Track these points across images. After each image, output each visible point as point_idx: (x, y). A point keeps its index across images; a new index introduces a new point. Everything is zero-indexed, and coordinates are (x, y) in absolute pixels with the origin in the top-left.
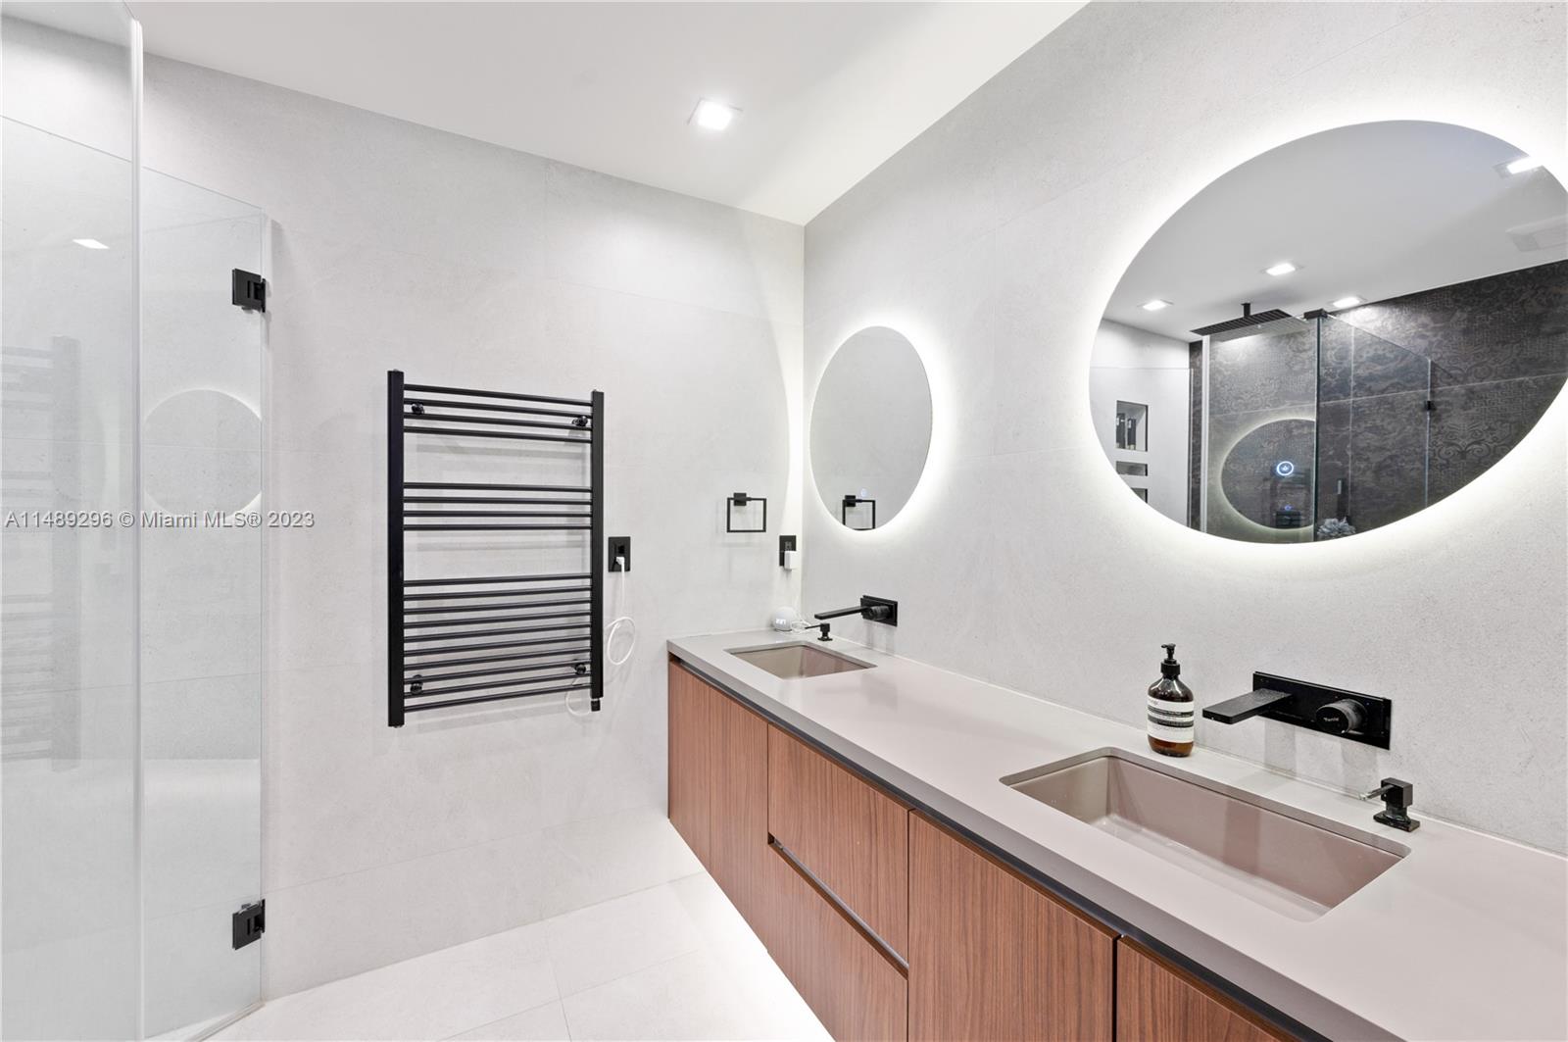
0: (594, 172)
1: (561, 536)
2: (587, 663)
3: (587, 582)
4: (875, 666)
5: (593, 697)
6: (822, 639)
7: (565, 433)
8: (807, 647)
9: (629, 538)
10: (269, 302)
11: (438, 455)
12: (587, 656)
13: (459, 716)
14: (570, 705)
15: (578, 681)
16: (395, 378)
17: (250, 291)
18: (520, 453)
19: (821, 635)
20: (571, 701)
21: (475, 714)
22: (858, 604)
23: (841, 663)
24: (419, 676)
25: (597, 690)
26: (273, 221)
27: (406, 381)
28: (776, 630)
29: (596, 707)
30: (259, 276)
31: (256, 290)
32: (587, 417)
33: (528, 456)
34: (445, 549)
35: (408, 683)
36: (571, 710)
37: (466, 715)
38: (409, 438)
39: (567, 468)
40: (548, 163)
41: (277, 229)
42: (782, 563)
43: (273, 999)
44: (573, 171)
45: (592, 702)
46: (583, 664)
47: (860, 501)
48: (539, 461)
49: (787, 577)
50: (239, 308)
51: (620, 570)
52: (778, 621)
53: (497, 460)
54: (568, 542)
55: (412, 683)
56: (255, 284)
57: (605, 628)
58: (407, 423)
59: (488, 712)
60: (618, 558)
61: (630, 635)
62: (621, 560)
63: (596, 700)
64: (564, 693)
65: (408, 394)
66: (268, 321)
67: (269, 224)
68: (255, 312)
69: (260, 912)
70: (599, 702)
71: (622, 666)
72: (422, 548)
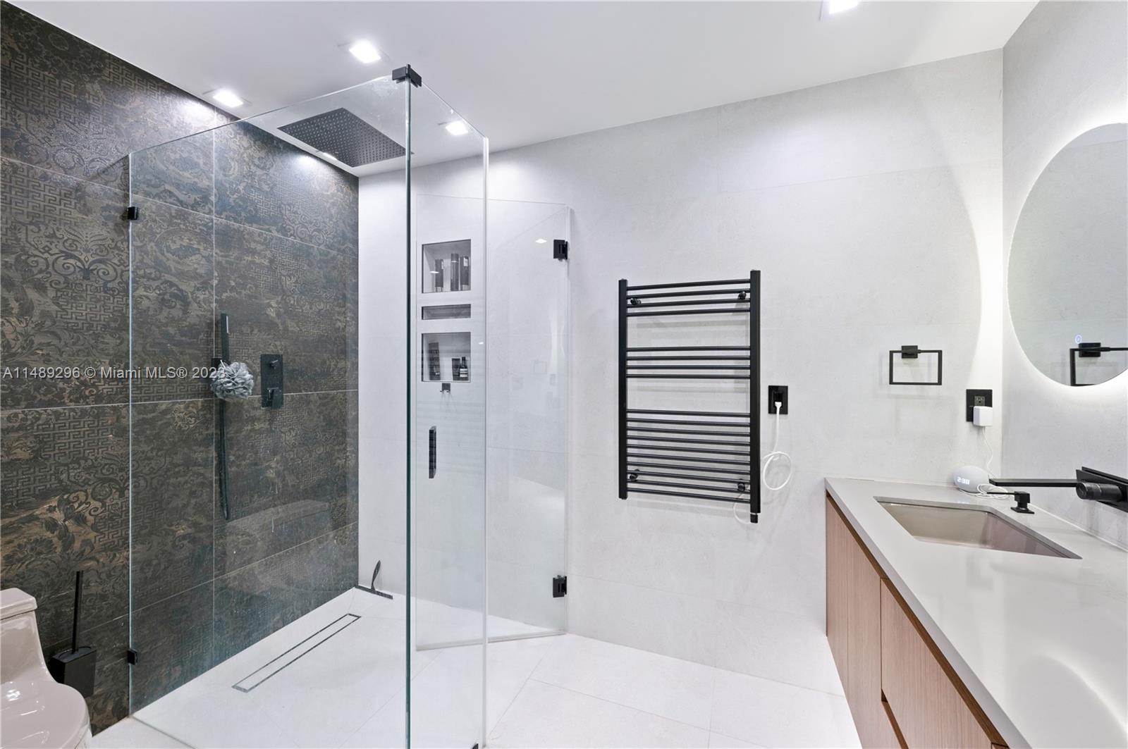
0: (755, 100)
1: (730, 384)
2: (747, 483)
3: (747, 420)
4: (1079, 558)
5: (752, 511)
6: (1017, 510)
7: (733, 306)
8: (992, 514)
9: (786, 388)
10: (569, 253)
11: (649, 329)
12: (748, 478)
13: (660, 502)
14: (736, 512)
15: (742, 496)
16: (623, 284)
17: (561, 250)
18: (700, 324)
19: (1015, 504)
20: (737, 510)
21: (670, 503)
22: (1073, 477)
23: (1034, 544)
24: (638, 470)
25: (756, 506)
26: (571, 209)
27: (629, 285)
28: (958, 489)
29: (754, 519)
30: (564, 241)
31: (563, 247)
32: (746, 291)
33: (705, 325)
34: (653, 390)
35: (629, 473)
36: (737, 518)
37: (666, 502)
38: (630, 320)
39: (734, 332)
40: (719, 109)
41: (572, 212)
42: (970, 417)
43: (570, 633)
44: (738, 106)
45: (752, 515)
46: (744, 483)
47: (1108, 349)
48: (714, 329)
49: (978, 434)
50: (557, 260)
51: (775, 413)
52: (959, 480)
53: (684, 330)
54: (735, 388)
55: (632, 473)
56: (563, 245)
57: (762, 458)
58: (630, 311)
59: (679, 504)
60: (776, 403)
61: (788, 468)
62: (778, 405)
63: (754, 514)
64: (732, 503)
65: (630, 293)
66: (568, 263)
67: (569, 210)
68: (564, 260)
69: (563, 582)
70: (757, 516)
71: (781, 492)
72: (640, 389)
